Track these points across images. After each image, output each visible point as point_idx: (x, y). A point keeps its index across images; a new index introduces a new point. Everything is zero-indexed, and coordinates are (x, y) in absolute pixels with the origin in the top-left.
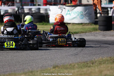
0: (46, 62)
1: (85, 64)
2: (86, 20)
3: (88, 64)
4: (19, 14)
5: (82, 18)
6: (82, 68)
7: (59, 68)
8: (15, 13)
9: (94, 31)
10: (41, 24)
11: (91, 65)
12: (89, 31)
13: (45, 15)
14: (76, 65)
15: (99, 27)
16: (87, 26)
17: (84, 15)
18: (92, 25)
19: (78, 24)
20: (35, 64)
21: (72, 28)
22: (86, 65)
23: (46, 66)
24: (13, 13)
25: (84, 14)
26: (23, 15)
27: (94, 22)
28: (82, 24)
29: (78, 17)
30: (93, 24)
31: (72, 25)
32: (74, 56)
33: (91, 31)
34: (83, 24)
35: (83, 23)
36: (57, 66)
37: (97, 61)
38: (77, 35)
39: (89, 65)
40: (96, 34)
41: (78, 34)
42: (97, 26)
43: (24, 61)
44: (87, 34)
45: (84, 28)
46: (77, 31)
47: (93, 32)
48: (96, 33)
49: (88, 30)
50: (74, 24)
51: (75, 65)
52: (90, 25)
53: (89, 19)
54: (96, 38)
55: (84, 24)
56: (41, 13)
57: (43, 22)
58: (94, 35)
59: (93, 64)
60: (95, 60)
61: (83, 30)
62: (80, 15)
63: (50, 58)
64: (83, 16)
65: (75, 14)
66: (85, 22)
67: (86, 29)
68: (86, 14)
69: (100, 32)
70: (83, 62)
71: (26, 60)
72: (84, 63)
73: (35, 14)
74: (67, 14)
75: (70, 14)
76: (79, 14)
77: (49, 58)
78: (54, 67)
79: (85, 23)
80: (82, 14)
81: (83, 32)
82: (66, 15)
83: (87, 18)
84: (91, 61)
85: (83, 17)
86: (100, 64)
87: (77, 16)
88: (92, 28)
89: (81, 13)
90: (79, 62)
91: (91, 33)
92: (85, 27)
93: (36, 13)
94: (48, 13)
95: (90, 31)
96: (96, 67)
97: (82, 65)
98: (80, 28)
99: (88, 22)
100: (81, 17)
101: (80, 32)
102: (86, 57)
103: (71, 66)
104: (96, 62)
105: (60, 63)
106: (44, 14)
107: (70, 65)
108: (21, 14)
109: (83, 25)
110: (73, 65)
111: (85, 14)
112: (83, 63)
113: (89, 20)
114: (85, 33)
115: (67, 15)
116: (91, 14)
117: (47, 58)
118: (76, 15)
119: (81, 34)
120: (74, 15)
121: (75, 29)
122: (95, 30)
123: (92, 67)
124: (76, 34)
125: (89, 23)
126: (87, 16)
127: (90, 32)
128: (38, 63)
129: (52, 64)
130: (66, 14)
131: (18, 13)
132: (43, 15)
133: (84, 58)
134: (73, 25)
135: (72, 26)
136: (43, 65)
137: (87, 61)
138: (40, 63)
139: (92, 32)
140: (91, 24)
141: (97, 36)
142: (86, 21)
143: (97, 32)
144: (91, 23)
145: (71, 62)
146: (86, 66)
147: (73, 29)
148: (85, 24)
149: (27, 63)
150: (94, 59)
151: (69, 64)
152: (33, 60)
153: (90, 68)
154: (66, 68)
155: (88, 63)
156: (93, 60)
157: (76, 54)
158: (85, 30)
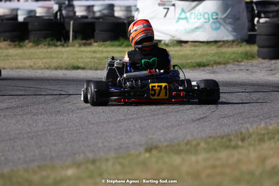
0: (128, 136)
1: (224, 140)
2: (225, 34)
3: (230, 140)
4: (62, 20)
5: (217, 29)
6: (215, 150)
7: (160, 151)
8: (52, 18)
9: (247, 59)
10: (117, 43)
11: (240, 143)
12: (234, 61)
13: (126, 21)
14: (202, 145)
15: (258, 50)
16: (228, 47)
17: (221, 21)
18: (241, 46)
19: (208, 43)
20: (102, 143)
21: (193, 53)
22: (228, 143)
23: (129, 147)
24: (46, 18)
25: (221, 19)
26: (72, 22)
27: (247, 38)
28: (216, 42)
29: (207, 26)
30: (245, 44)
31: (191, 46)
32: (197, 122)
33: (239, 60)
34: (219, 44)
35: (220, 41)
36: (156, 148)
37: (253, 133)
38: (203, 70)
39: (233, 143)
40: (250, 68)
41: (206, 68)
42: (255, 48)
43: (75, 134)
44: (229, 66)
45: (222, 53)
46: (204, 60)
47: (243, 63)
48: (252, 66)
49: (232, 57)
50: (197, 43)
51: (198, 144)
52: (237, 44)
53: (234, 30)
54: (251, 78)
55: (221, 43)
56: (116, 18)
57: (122, 40)
58: (248, 70)
59: (243, 140)
60: (249, 131)
61: (219, 57)
62: (211, 20)
63: (138, 126)
64: (218, 22)
65: (199, 19)
66: (225, 39)
67: (227, 56)
68: (226, 17)
69: (261, 63)
70: (219, 137)
71: (80, 133)
72: (222, 138)
73: (101, 20)
74: (179, 19)
75: (186, 18)
76: (209, 18)
77: (135, 126)
78: (149, 150)
79: (223, 41)
80: (216, 19)
81: (219, 63)
82: (177, 21)
83: (230, 28)
84: (239, 135)
85: (218, 25)
86: (261, 140)
87: (205, 22)
88: (241, 53)
89: (214, 17)
90: (210, 137)
91: (239, 65)
92: (224, 50)
93: (103, 17)
94: (134, 17)
95: (237, 60)
96: (251, 149)
97: (216, 143)
98: (213, 52)
99: (230, 38)
100: (213, 24)
101: (212, 63)
102: (226, 125)
103: (188, 147)
104: (250, 136)
105: (162, 140)
106: (124, 19)
107: (187, 144)
108: (66, 20)
109: (219, 47)
110: (194, 143)
111: (224, 20)
112: (219, 140)
113: (234, 34)
114: (223, 66)
115: (181, 21)
116: (238, 19)
117: (132, 128)
118: (202, 20)
119: (215, 67)
120: (196, 20)
121: (200, 56)
122: (249, 56)
123: (242, 147)
124: (202, 68)
125: (233, 41)
126: (230, 23)
127: (237, 63)
128: (110, 140)
129: (142, 143)
130: (176, 19)
131: (58, 17)
132: (120, 21)
133: (221, 127)
134: (194, 46)
135: (193, 48)
136: (121, 144)
137: (229, 135)
138: (113, 139)
139: (241, 62)
140: (240, 42)
141: (253, 72)
142: (227, 36)
143: (255, 62)
144: (239, 40)
145: (189, 137)
146: (227, 147)
147: (194, 55)
148: (225, 42)
149: (83, 141)
150: (247, 128)
151: (185, 141)
152: (97, 133)
153: (235, 152)
154: (178, 152)
155: (232, 138)
156: (244, 131)
157: (202, 116)
158: (224, 57)
